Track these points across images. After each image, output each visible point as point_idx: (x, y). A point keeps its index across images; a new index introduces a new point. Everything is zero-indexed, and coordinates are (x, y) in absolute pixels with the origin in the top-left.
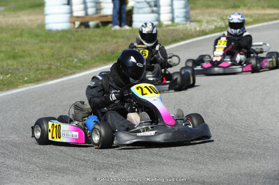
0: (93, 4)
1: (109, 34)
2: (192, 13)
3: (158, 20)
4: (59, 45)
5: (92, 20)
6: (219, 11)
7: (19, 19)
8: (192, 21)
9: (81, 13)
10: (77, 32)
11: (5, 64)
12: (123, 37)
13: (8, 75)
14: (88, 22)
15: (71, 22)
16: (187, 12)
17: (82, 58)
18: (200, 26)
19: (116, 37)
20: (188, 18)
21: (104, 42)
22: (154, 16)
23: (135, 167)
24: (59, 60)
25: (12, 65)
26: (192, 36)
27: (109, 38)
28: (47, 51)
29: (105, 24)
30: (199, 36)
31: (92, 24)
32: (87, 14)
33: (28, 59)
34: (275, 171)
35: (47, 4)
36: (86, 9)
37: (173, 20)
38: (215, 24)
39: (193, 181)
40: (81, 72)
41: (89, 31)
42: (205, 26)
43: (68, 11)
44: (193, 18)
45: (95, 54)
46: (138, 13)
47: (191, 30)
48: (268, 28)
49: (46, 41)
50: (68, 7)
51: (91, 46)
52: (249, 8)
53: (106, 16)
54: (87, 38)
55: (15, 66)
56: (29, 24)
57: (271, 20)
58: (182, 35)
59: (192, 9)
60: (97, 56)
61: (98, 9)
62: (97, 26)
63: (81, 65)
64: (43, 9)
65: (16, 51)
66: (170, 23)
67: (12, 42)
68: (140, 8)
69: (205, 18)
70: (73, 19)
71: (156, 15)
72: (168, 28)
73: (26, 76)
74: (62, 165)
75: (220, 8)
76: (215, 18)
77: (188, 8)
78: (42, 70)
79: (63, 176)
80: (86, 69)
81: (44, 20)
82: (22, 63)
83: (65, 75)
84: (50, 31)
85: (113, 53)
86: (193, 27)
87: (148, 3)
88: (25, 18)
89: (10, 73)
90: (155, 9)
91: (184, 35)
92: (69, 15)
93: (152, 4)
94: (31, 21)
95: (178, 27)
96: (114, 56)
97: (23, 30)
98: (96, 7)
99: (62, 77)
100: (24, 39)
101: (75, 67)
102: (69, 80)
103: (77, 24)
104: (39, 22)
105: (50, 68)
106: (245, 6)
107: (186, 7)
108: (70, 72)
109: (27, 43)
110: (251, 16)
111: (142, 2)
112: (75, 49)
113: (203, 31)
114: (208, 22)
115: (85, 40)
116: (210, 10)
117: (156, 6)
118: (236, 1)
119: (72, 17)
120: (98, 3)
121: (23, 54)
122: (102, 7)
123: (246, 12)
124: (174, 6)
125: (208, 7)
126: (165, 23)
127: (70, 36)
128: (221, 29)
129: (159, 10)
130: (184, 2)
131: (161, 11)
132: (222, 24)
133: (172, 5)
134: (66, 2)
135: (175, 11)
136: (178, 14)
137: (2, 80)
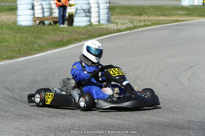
0: (48, 10)
1: (58, 30)
2: (112, 17)
3: (90, 21)
4: (26, 35)
5: (47, 20)
6: (129, 17)
8: (112, 23)
9: (40, 15)
10: (37, 27)
12: (67, 32)
14: (44, 21)
15: (33, 21)
16: (109, 17)
17: (40, 44)
18: (117, 26)
19: (62, 31)
20: (109, 21)
21: (55, 34)
22: (87, 19)
23: (75, 116)
24: (26, 45)
26: (111, 33)
27: (58, 32)
28: (18, 39)
29: (55, 23)
30: (116, 32)
31: (46, 22)
32: (44, 16)
33: (6, 44)
34: (166, 122)
35: (18, 9)
36: (43, 12)
37: (99, 22)
38: (127, 25)
40: (40, 53)
41: (46, 27)
42: (120, 26)
43: (32, 14)
44: (112, 21)
45: (49, 42)
46: (77, 17)
48: (162, 29)
49: (18, 32)
50: (32, 11)
51: (47, 37)
52: (149, 16)
53: (57, 18)
54: (44, 31)
56: (7, 21)
57: (163, 24)
58: (105, 32)
59: (112, 15)
60: (51, 43)
61: (51, 13)
62: (50, 24)
63: (40, 49)
64: (16, 12)
66: (97, 23)
68: (78, 13)
69: (120, 21)
70: (35, 19)
71: (89, 18)
72: (96, 27)
73: (5, 54)
74: (28, 113)
75: (130, 15)
76: (127, 21)
77: (109, 14)
78: (15, 51)
79: (28, 120)
80: (43, 52)
81: (16, 19)
82: (2, 46)
83: (30, 55)
84: (20, 26)
85: (60, 42)
86: (112, 27)
87: (84, 10)
88: (5, 17)
90: (88, 14)
91: (106, 31)
92: (32, 16)
93: (87, 11)
94: (8, 19)
95: (103, 26)
96: (61, 43)
97: (3, 25)
98: (50, 11)
99: (27, 56)
100: (4, 31)
101: (36, 50)
102: (32, 58)
103: (38, 22)
104: (13, 20)
105: (20, 50)
106: (146, 14)
107: (108, 14)
108: (32, 52)
109: (5, 33)
110: (150, 21)
111: (80, 9)
112: (36, 38)
113: (119, 29)
114: (122, 24)
115: (43, 33)
117: (88, 12)
118: (140, 11)
119: (34, 17)
120: (51, 9)
121: (3, 40)
122: (53, 12)
123: (146, 18)
124: (101, 13)
125: (122, 14)
126: (95, 23)
127: (33, 30)
128: (130, 29)
129: (91, 15)
130: (107, 10)
131: (92, 16)
132: (131, 25)
133: (99, 12)
134: (31, 8)
135: (101, 16)
136: (103, 18)
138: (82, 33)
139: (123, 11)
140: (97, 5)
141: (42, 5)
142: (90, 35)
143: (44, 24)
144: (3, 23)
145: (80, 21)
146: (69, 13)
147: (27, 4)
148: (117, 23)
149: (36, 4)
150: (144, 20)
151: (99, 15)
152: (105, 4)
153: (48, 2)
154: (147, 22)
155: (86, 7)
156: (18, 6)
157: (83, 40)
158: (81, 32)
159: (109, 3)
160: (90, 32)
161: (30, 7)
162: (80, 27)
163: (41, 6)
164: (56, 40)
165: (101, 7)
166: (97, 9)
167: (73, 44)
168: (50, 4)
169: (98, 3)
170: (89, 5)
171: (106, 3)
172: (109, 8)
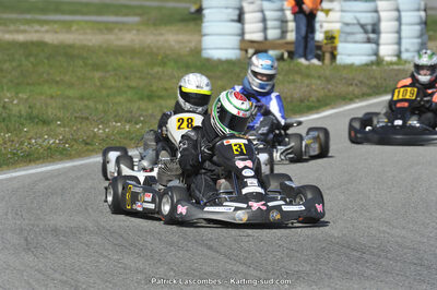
0: (277, 23)
1: (299, 72)
2: (431, 45)
3: (376, 54)
5: (274, 47)
7: (162, 38)
9: (258, 37)
11: (134, 107)
12: (319, 77)
13: (137, 124)
15: (241, 49)
16: (423, 44)
19: (308, 76)
21: (289, 82)
22: (369, 47)
25: (147, 110)
27: (298, 78)
32: (266, 38)
35: (205, 19)
36: (265, 29)
37: (399, 55)
43: (239, 32)
46: (346, 42)
50: (238, 25)
55: (150, 112)
56: (177, 47)
59: (430, 38)
61: (284, 32)
62: (281, 58)
65: (154, 88)
66: (395, 59)
67: (148, 74)
68: (348, 34)
70: (244, 44)
71: (374, 46)
72: (391, 67)
74: (209, 269)
77: (425, 37)
81: (200, 42)
84: (208, 60)
85: (302, 101)
87: (362, 26)
88: (173, 38)
89: (142, 122)
90: (372, 36)
92: (239, 38)
93: (369, 28)
95: (407, 66)
96: (304, 105)
97: (167, 56)
98: (281, 28)
100: (168, 70)
103: (251, 52)
104: (193, 45)
107: (421, 36)
111: (354, 24)
117: (374, 31)
119: (243, 40)
120: (284, 21)
121: (163, 93)
122: (289, 29)
124: (403, 34)
126: (388, 59)
129: (378, 38)
130: (418, 28)
131: (382, 41)
133: (399, 32)
134: (236, 18)
135: (404, 42)
136: (408, 47)
137: (129, 132)
138: (356, 82)
140: (395, 14)
141: (262, 11)
142: (375, 86)
144: (168, 52)
145: (352, 53)
146: (326, 32)
147: (227, 8)
149: (247, 7)
151: (400, 38)
152: (416, 13)
153: (276, 5)
155: (367, 18)
156: (205, 12)
157: (357, 97)
158: (354, 79)
159: (425, 10)
160: (375, 79)
161: (234, 14)
162: (351, 66)
163: (259, 15)
164: (292, 97)
165: (404, 20)
166: (396, 23)
167: (333, 108)
168: (282, 10)
169: (398, 10)
170: (375, 15)
171: (419, 10)
172: (425, 23)
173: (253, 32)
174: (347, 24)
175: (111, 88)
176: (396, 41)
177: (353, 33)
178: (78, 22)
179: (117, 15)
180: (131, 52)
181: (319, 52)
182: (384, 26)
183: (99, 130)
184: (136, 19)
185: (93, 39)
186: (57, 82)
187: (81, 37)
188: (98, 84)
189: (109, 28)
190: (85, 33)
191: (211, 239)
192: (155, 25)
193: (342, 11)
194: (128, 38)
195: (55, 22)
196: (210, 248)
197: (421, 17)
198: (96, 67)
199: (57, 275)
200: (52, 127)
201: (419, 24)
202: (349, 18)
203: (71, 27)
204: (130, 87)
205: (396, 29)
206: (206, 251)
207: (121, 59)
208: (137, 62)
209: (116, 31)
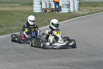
1: (54, 15)
2: (80, 8)
3: (70, 10)
5: (48, 10)
6: (89, 8)
7: (24, 8)
9: (45, 7)
10: (43, 13)
11: (20, 23)
12: (58, 16)
13: (21, 26)
14: (47, 10)
15: (41, 10)
16: (79, 8)
17: (45, 22)
18: (83, 13)
19: (56, 15)
20: (79, 10)
21: (52, 17)
24: (37, 22)
26: (80, 16)
27: (54, 16)
29: (52, 11)
30: (83, 16)
31: (48, 11)
32: (46, 8)
36: (46, 6)
37: (74, 10)
38: (88, 12)
39: (80, 63)
40: (44, 26)
42: (84, 13)
43: (41, 7)
44: (81, 10)
46: (63, 8)
47: (80, 14)
50: (41, 5)
51: (48, 18)
52: (99, 7)
53: (53, 8)
58: (77, 16)
59: (80, 7)
61: (50, 6)
63: (45, 24)
65: (24, 19)
66: (73, 11)
67: (22, 16)
68: (64, 6)
71: (69, 9)
72: (73, 13)
75: (90, 7)
76: (88, 10)
77: (79, 6)
80: (46, 26)
81: (33, 9)
84: (35, 13)
86: (81, 13)
87: (66, 5)
88: (27, 8)
90: (69, 7)
93: (68, 5)
94: (29, 9)
95: (76, 13)
97: (26, 12)
98: (49, 5)
101: (43, 25)
103: (43, 11)
104: (31, 10)
106: (98, 6)
107: (78, 6)
108: (41, 26)
110: (100, 10)
112: (43, 19)
114: (85, 11)
115: (46, 16)
116: (86, 7)
117: (69, 6)
118: (95, 4)
119: (42, 8)
120: (50, 4)
122: (51, 6)
123: (98, 8)
124: (75, 6)
125: (86, 6)
126: (72, 11)
127: (41, 15)
128: (90, 14)
129: (70, 7)
130: (78, 5)
131: (70, 8)
132: (90, 12)
133: (74, 6)
134: (40, 4)
135: (75, 8)
136: (76, 9)
137: (19, 28)
139: (87, 5)
141: (46, 2)
142: (69, 17)
143: (47, 12)
144: (26, 11)
145: (65, 10)
147: (38, 2)
148: (83, 11)
149: (42, 1)
150: (97, 10)
151: (74, 7)
153: (48, 1)
154: (98, 10)
155: (67, 3)
156: (34, 3)
157: (66, 20)
158: (65, 16)
159: (79, 1)
160: (70, 15)
161: (40, 3)
162: (64, 13)
163: (45, 3)
165: (75, 3)
167: (61, 22)
168: (50, 2)
169: (74, 1)
170: (69, 2)
171: (78, 1)
172: (79, 4)
173: (44, 7)
174: (63, 4)
175: (15, 19)
176: (73, 7)
177: (65, 6)
178: (7, 6)
179: (15, 4)
180: (18, 11)
181: (58, 10)
182: (71, 4)
183: (13, 28)
184: (19, 5)
185: (10, 9)
186: (3, 18)
187: (8, 9)
188: (12, 18)
189: (13, 7)
190: (8, 8)
191: (38, 50)
192: (23, 6)
193: (62, 2)
194: (18, 9)
195: (2, 6)
196: (38, 52)
197: (78, 2)
198: (11, 15)
199: (6, 59)
200: (3, 28)
201: (78, 4)
202: (64, 3)
203: (5, 7)
204: (19, 19)
205: (73, 5)
206: (37, 53)
207: (16, 13)
208: (20, 14)
209: (15, 7)
